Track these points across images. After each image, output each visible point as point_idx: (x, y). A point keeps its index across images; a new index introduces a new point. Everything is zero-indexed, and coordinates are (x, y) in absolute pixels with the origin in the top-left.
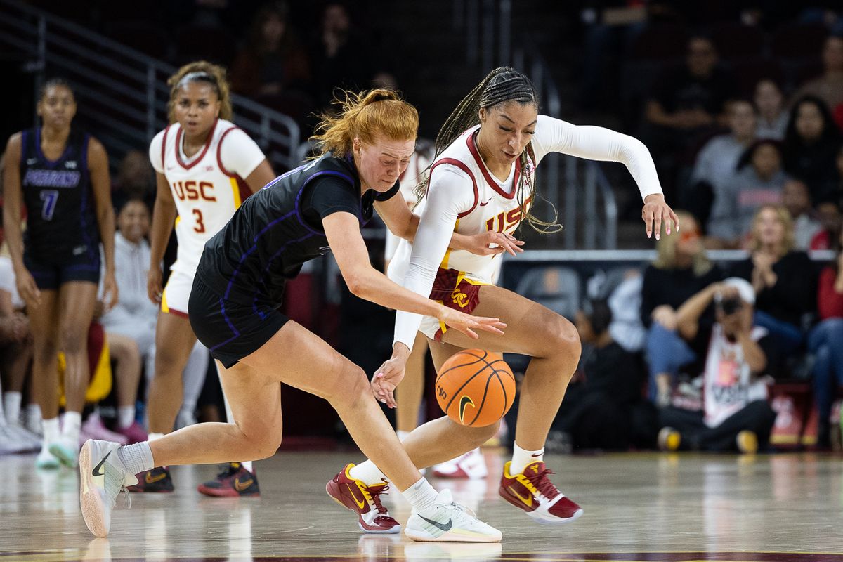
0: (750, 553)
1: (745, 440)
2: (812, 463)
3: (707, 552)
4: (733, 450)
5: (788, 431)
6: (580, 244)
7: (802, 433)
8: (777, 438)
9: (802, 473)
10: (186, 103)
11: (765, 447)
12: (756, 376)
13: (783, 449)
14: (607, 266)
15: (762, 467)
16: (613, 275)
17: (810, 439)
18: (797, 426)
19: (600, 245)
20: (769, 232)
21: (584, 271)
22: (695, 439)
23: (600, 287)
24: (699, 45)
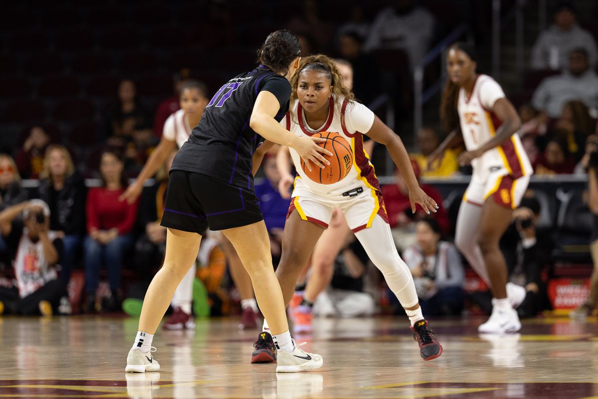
0: (52, 380)
3: (19, 379)
4: (36, 314)
10: (305, 86)
11: (56, 313)
12: (51, 266)
22: (13, 306)
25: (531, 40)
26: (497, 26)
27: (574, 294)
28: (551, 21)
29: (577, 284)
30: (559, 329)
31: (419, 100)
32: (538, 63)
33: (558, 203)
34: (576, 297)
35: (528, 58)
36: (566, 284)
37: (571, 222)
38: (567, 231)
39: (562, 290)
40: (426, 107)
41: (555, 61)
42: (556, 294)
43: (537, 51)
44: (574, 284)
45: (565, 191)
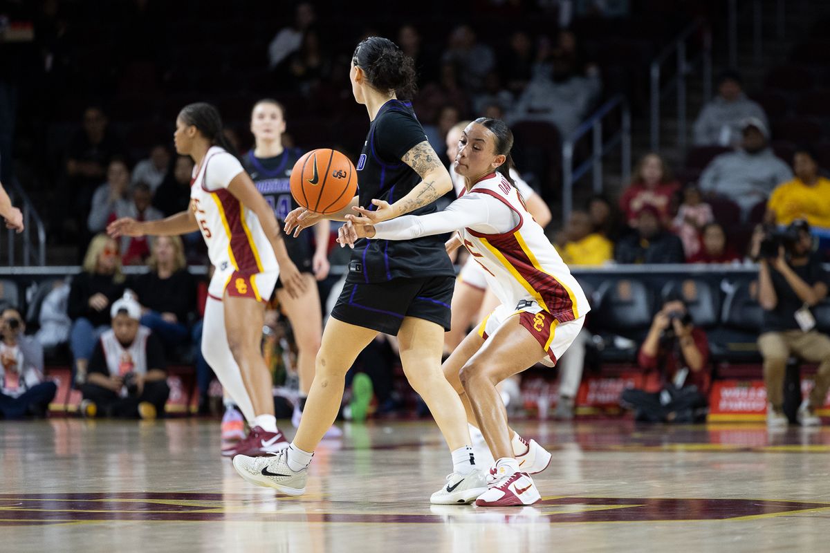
1: (144, 409)
2: (196, 427)
5: (178, 402)
6: (19, 262)
7: (189, 403)
8: (170, 407)
9: (189, 434)
11: (161, 415)
13: (174, 416)
14: (40, 279)
15: (160, 429)
16: (44, 285)
17: (194, 408)
18: (185, 399)
19: (34, 263)
20: (163, 253)
21: (22, 282)
23: (34, 295)
24: (92, 113)
25: (694, 113)
26: (656, 97)
27: (740, 397)
28: (715, 92)
29: (744, 386)
30: (723, 437)
31: (569, 179)
32: (702, 140)
33: (723, 295)
34: (743, 401)
35: (690, 133)
36: (729, 386)
37: (737, 317)
38: (731, 327)
39: (726, 393)
40: (576, 187)
41: (725, 137)
42: (719, 398)
43: (700, 126)
44: (740, 386)
45: (731, 283)
